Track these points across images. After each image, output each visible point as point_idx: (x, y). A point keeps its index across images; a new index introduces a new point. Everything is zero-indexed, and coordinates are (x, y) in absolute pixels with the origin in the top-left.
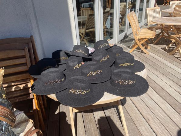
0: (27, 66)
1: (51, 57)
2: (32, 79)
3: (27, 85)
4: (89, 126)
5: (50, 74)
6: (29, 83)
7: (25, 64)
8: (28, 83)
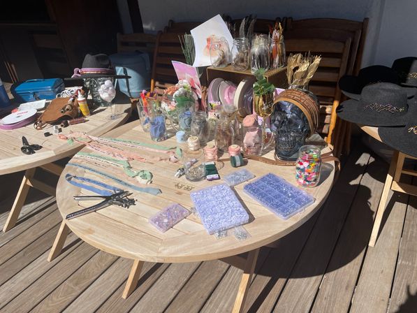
0: (337, 75)
1: (390, 66)
2: (338, 100)
3: (325, 108)
4: (413, 232)
5: (381, 92)
6: (329, 106)
7: (337, 70)
8: (327, 105)
